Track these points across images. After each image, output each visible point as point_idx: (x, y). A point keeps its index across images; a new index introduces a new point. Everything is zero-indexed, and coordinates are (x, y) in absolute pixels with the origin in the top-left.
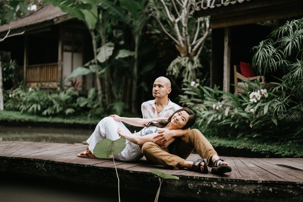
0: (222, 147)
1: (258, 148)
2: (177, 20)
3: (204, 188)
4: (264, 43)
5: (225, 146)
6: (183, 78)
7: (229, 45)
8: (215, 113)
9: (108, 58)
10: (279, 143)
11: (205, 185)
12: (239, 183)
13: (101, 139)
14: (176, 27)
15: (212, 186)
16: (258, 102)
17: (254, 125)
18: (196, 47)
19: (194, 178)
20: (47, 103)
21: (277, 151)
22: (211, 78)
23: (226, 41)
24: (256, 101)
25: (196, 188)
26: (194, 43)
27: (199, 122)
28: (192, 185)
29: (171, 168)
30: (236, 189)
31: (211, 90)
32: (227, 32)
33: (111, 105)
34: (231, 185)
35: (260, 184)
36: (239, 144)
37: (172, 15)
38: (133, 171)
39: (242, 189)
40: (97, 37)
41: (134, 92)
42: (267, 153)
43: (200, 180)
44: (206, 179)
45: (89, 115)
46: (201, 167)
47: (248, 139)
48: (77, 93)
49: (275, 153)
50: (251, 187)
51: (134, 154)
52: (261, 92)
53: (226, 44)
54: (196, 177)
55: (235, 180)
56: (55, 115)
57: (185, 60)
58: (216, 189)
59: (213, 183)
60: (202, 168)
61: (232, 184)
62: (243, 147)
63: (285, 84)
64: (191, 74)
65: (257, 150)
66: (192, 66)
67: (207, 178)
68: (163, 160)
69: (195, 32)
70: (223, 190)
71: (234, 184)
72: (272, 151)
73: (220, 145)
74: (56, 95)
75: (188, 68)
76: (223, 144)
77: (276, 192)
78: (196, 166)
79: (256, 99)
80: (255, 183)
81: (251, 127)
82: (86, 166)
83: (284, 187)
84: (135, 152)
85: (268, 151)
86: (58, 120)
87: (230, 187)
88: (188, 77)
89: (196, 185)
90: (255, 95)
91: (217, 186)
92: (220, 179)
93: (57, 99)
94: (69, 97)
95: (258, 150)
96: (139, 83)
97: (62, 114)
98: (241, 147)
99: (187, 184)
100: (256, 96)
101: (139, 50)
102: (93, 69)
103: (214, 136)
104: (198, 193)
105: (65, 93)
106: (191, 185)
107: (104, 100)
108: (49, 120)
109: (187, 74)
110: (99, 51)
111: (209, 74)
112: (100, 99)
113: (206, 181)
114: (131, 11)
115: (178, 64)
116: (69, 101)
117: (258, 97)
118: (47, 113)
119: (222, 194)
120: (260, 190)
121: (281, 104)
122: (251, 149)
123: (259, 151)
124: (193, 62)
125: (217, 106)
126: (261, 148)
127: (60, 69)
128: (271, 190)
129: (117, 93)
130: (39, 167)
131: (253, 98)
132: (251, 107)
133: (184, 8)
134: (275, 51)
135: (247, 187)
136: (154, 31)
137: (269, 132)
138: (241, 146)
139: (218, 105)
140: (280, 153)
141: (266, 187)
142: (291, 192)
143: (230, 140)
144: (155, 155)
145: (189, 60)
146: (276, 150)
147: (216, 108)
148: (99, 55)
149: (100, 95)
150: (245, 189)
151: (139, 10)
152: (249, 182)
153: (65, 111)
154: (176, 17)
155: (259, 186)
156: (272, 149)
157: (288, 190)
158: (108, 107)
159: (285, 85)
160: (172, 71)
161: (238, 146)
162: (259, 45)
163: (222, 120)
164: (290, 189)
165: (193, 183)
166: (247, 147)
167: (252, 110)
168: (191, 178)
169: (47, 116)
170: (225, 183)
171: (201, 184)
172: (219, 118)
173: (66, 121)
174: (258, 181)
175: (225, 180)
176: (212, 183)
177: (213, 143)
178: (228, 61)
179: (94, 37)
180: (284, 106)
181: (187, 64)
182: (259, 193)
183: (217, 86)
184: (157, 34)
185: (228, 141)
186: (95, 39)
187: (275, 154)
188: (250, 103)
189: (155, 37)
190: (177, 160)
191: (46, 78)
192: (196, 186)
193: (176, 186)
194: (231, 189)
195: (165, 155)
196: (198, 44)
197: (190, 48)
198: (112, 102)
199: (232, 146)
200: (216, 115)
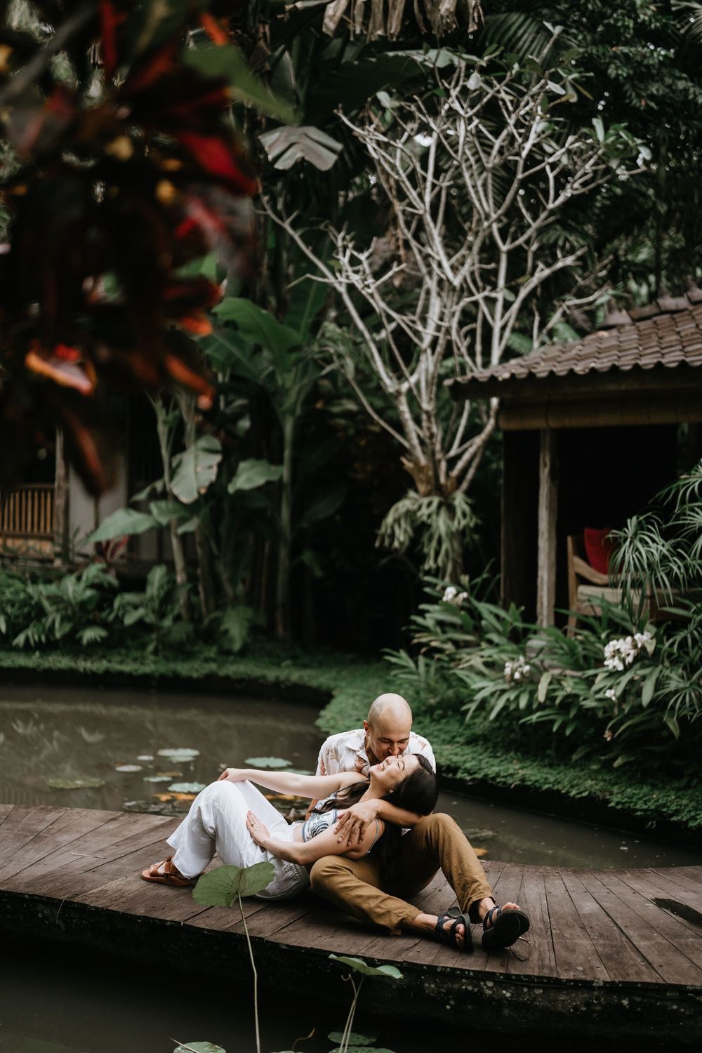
0: (528, 787)
1: (625, 800)
2: (405, 387)
3: (464, 997)
4: (639, 523)
5: (538, 785)
6: (424, 558)
7: (553, 475)
8: (512, 688)
9: (203, 491)
10: (684, 782)
11: (466, 989)
12: (548, 986)
13: (202, 838)
14: (404, 407)
15: (481, 991)
16: (627, 668)
17: (616, 735)
18: (460, 465)
19: (439, 970)
20: (26, 610)
21: (677, 812)
22: (502, 575)
23: (545, 465)
24: (621, 668)
25: (442, 995)
26: (453, 453)
27: (468, 710)
28: (433, 986)
29: (383, 932)
30: (540, 999)
31: (502, 613)
32: (546, 441)
33: (214, 615)
34: (528, 991)
35: (599, 988)
36: (575, 782)
37: (391, 374)
38: (287, 946)
39: (556, 1001)
40: (171, 417)
41: (282, 578)
42: (649, 816)
43: (454, 974)
44: (467, 973)
45: (151, 648)
46: (457, 935)
47: (602, 768)
48: (111, 578)
49: (672, 815)
50: (577, 995)
51: (293, 883)
52: (634, 640)
53: (544, 473)
54: (442, 967)
55: (538, 977)
56: (48, 646)
57: (429, 504)
58: (491, 998)
59: (486, 985)
60: (459, 938)
61: (531, 989)
62: (585, 794)
63: (696, 629)
64: (445, 546)
65: (623, 804)
66: (449, 522)
67: (469, 971)
68: (362, 910)
69: (460, 415)
70: (510, 1002)
71: (534, 987)
72: (665, 810)
73: (523, 780)
74: (52, 589)
75: (438, 527)
76: (533, 778)
77: (639, 1009)
78: (443, 931)
79: (623, 660)
80: (586, 985)
81: (609, 739)
82: (169, 924)
83: (658, 996)
84: (294, 880)
85: (652, 810)
86: (62, 662)
87: (525, 993)
88: (437, 553)
89: (443, 987)
90: (618, 650)
91: (494, 993)
92: (501, 974)
93: (55, 600)
94: (89, 593)
95: (627, 805)
96: (295, 551)
97: (71, 644)
98: (581, 793)
99: (423, 982)
100: (622, 650)
101: (295, 462)
102: (160, 513)
103: (507, 751)
104: (448, 1007)
105: (79, 579)
106: (430, 986)
107: (194, 599)
108: (33, 661)
109: (434, 543)
110: (179, 465)
111: (498, 562)
112: (182, 596)
113: (468, 977)
114: (270, 348)
115: (410, 515)
116: (90, 607)
117: (628, 655)
118: (27, 639)
119: (506, 1012)
120: (600, 1004)
121: (684, 689)
122: (609, 801)
123: (629, 807)
124: (451, 510)
125: (516, 670)
126: (634, 800)
127: (60, 502)
128: (625, 1002)
129: (233, 582)
130: (45, 917)
131: (613, 656)
132: (609, 683)
133: (425, 351)
134: (668, 550)
135: (567, 994)
136: (340, 404)
137: (658, 749)
138: (582, 789)
139: (521, 666)
140: (684, 819)
141: (615, 997)
142: (675, 1007)
143: (551, 766)
144: (345, 895)
145: (440, 506)
146: (673, 807)
147: (512, 675)
148: (176, 479)
149: (183, 585)
150: (564, 1001)
151: (296, 348)
152: (572, 983)
153: (78, 635)
154: (401, 377)
155: (596, 993)
156: (664, 805)
157: (668, 1003)
158: (206, 621)
159: (695, 633)
160: (392, 536)
161: (572, 787)
162: (626, 529)
163: (529, 710)
164: (673, 1000)
165: (435, 982)
166: (598, 793)
167: (609, 694)
168: (431, 970)
169: (28, 648)
170: (514, 985)
171: (456, 986)
172: (523, 703)
173: (84, 665)
174: (593, 982)
175: (513, 977)
176: (482, 983)
177: (506, 774)
178: (550, 524)
179: (161, 415)
180: (693, 695)
181: (434, 517)
182: (598, 1012)
183: (518, 607)
184: (348, 415)
185: (546, 770)
186: (165, 422)
187: (672, 819)
188: (605, 669)
189: (342, 422)
190: (400, 911)
191: (17, 528)
192: (443, 990)
193: (394, 986)
194: (528, 1000)
195: (370, 897)
196: (466, 457)
197: (443, 465)
198: (218, 607)
199: (555, 788)
200: (512, 696)
